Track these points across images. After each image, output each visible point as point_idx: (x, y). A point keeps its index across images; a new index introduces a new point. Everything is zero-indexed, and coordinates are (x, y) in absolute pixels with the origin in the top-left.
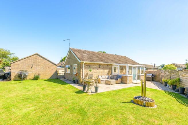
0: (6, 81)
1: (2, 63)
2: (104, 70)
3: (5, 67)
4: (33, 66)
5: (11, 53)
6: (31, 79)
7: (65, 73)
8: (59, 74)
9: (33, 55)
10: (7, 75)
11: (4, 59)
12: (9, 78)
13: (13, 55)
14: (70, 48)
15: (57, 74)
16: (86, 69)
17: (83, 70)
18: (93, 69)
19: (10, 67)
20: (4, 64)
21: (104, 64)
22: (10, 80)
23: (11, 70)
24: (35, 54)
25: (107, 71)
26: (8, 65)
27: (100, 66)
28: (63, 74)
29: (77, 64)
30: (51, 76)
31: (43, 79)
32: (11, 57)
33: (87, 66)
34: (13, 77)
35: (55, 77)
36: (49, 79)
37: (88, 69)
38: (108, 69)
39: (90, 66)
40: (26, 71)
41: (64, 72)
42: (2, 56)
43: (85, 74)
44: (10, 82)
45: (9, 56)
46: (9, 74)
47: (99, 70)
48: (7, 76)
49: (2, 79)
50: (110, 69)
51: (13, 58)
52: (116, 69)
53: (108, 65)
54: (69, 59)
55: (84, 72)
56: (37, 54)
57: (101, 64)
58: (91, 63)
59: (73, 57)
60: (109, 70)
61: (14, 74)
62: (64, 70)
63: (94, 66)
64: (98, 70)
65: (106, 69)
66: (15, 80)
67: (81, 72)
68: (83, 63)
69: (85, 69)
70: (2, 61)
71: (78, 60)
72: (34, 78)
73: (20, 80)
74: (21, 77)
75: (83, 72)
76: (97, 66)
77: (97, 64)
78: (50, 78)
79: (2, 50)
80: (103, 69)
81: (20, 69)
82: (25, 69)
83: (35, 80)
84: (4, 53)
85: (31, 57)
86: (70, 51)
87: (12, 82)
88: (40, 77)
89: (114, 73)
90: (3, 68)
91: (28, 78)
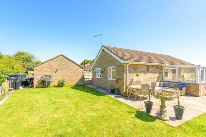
0: (28, 88)
1: (26, 67)
2: (153, 74)
3: (28, 72)
4: (57, 70)
5: (35, 56)
6: (55, 86)
7: (93, 79)
8: (86, 80)
9: (58, 57)
10: (29, 80)
11: (28, 63)
12: (31, 84)
13: (36, 59)
14: (103, 46)
15: (84, 79)
16: (131, 73)
17: (126, 74)
18: (140, 72)
19: (33, 72)
20: (28, 68)
21: (153, 66)
22: (32, 87)
23: (33, 74)
24: (60, 56)
25: (157, 75)
26: (31, 69)
27: (149, 68)
28: (91, 79)
29: (116, 66)
30: (77, 83)
31: (68, 86)
32: (34, 61)
33: (131, 68)
34: (35, 83)
35: (82, 84)
36: (75, 86)
37: (133, 73)
38: (158, 73)
39: (135, 69)
40: (50, 76)
41: (92, 77)
42: (26, 60)
43: (130, 80)
44: (32, 89)
45: (33, 60)
46: (31, 79)
47: (147, 74)
48: (29, 82)
49: (24, 86)
50: (161, 73)
51: (36, 62)
52: (167, 72)
53: (157, 67)
54: (101, 59)
55: (129, 77)
56: (62, 55)
57: (149, 65)
58: (137, 65)
59: (108, 56)
60: (159, 75)
61: (37, 80)
62: (92, 75)
63: (140, 68)
64: (145, 74)
65: (156, 73)
66: (37, 87)
67: (125, 78)
68: (127, 64)
69: (129, 73)
70: (26, 66)
71: (118, 61)
72: (59, 84)
73: (43, 88)
74: (44, 84)
75: (126, 77)
76: (145, 69)
77: (144, 65)
78: (76, 84)
79: (26, 53)
80: (152, 72)
81: (43, 74)
82: (48, 73)
83: (60, 87)
84: (28, 57)
85: (56, 59)
86: (103, 50)
87: (34, 90)
88: (66, 84)
89: (165, 78)
90: (27, 73)
91: (52, 85)
